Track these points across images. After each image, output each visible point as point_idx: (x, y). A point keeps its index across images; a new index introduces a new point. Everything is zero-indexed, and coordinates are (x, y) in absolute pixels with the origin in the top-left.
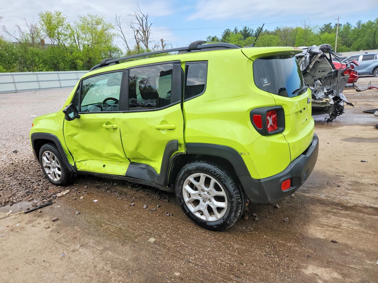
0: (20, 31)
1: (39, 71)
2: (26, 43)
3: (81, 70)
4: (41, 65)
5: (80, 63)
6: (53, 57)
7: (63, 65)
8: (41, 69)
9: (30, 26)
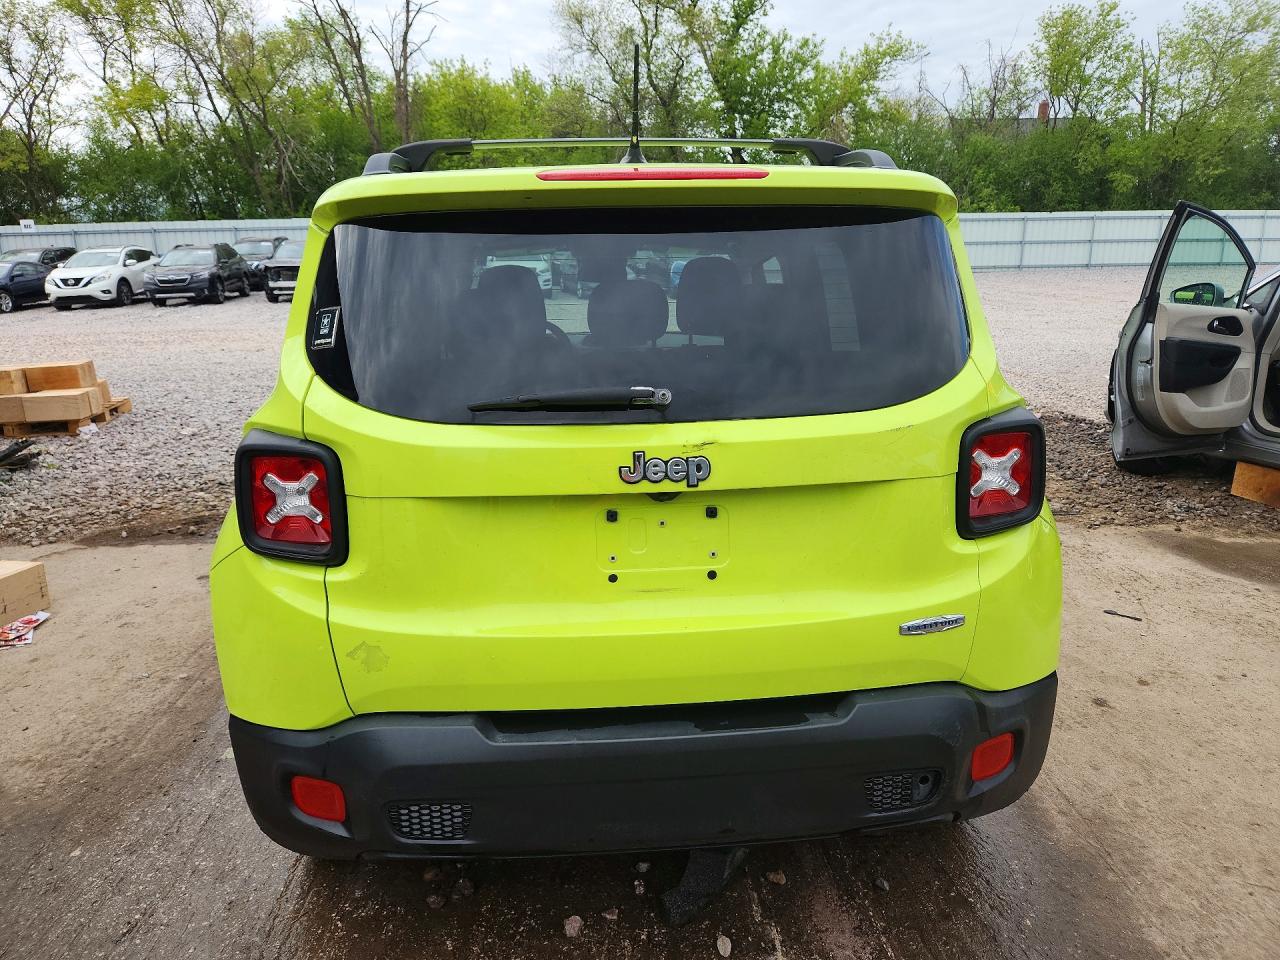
0: (965, 84)
1: (975, 211)
2: (969, 121)
3: (1122, 209)
4: (986, 191)
5: (1124, 181)
6: (1036, 163)
7: (1060, 192)
8: (982, 204)
9: (996, 62)
